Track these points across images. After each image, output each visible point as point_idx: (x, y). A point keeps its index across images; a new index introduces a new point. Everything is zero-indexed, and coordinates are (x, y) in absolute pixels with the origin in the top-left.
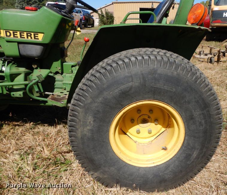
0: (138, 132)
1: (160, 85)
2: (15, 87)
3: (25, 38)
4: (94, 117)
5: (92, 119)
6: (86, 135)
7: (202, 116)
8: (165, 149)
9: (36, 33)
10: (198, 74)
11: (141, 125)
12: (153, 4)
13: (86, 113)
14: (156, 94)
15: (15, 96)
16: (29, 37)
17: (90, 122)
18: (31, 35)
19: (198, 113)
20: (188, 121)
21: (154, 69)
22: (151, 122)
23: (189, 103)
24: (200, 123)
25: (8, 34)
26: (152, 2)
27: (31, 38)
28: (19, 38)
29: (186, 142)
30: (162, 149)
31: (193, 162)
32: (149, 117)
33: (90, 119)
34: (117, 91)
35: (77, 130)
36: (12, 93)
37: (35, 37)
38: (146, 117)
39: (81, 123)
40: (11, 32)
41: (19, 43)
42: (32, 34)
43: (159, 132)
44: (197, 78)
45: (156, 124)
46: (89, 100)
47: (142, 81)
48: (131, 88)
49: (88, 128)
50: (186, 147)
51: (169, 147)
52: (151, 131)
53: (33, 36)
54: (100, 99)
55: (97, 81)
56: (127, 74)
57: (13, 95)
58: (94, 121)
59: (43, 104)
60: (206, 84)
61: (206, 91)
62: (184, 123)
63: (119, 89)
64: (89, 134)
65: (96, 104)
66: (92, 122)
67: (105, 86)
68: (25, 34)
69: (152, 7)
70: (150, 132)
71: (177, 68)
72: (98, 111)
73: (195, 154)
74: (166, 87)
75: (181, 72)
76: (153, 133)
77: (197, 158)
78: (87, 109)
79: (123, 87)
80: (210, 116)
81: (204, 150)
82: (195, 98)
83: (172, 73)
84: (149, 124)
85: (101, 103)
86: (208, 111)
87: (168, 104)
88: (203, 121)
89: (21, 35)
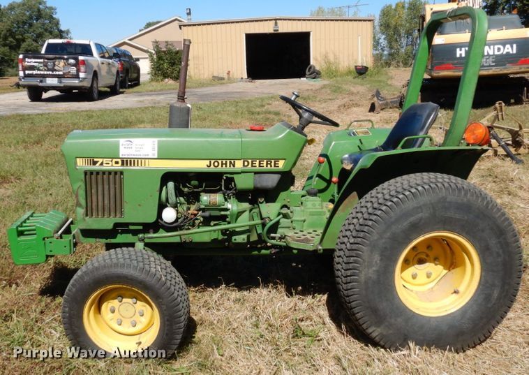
0: (414, 277)
1: (451, 214)
2: (237, 230)
3: (265, 167)
4: (381, 255)
5: (379, 258)
6: (371, 277)
7: (498, 245)
8: (456, 292)
9: (277, 160)
10: (489, 199)
11: (417, 266)
12: (276, 24)
13: (372, 251)
14: (446, 224)
15: (237, 241)
16: (269, 166)
17: (376, 262)
18: (271, 162)
19: (494, 242)
20: (484, 252)
21: (443, 197)
22: (430, 262)
23: (483, 231)
24: (498, 253)
25: (246, 163)
26: (276, 20)
27: (271, 166)
28: (257, 168)
29: (483, 278)
30: (452, 293)
31: (494, 304)
32: (427, 256)
33: (377, 258)
34: (405, 224)
35: (361, 272)
36: (234, 238)
37: (275, 164)
38: (423, 256)
39: (366, 264)
40: (250, 161)
41: (256, 173)
42: (273, 161)
43: (439, 275)
44: (488, 203)
45: (436, 265)
46: (375, 237)
47: (432, 211)
48: (421, 219)
49: (374, 268)
50: (484, 285)
51: (461, 289)
52: (431, 274)
53: (273, 164)
54: (388, 234)
55: (384, 215)
56: (416, 205)
57: (235, 240)
58: (381, 260)
59: (256, 252)
60: (498, 208)
61: (499, 216)
62: (479, 255)
63: (409, 222)
64: (374, 277)
65: (384, 241)
66: (378, 262)
67: (393, 220)
68: (265, 162)
69: (274, 30)
70: (429, 276)
71: (466, 194)
72: (386, 248)
73: (496, 294)
74: (457, 216)
75: (471, 198)
76: (433, 276)
77: (499, 298)
78: (373, 247)
79: (412, 219)
80: (507, 244)
81: (506, 287)
82: (489, 225)
83: (462, 200)
84: (427, 264)
85: (389, 238)
86: (505, 239)
87: (459, 234)
88: (501, 251)
89: (260, 164)
